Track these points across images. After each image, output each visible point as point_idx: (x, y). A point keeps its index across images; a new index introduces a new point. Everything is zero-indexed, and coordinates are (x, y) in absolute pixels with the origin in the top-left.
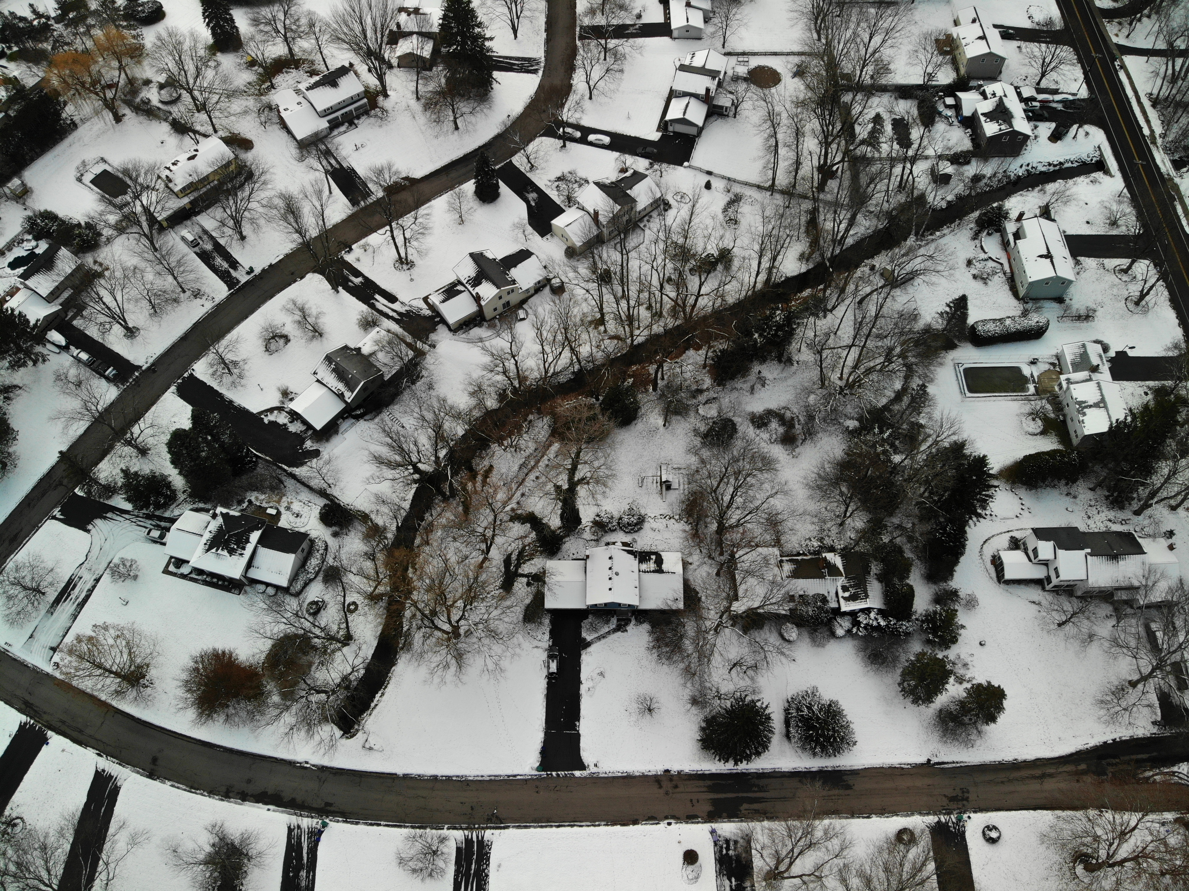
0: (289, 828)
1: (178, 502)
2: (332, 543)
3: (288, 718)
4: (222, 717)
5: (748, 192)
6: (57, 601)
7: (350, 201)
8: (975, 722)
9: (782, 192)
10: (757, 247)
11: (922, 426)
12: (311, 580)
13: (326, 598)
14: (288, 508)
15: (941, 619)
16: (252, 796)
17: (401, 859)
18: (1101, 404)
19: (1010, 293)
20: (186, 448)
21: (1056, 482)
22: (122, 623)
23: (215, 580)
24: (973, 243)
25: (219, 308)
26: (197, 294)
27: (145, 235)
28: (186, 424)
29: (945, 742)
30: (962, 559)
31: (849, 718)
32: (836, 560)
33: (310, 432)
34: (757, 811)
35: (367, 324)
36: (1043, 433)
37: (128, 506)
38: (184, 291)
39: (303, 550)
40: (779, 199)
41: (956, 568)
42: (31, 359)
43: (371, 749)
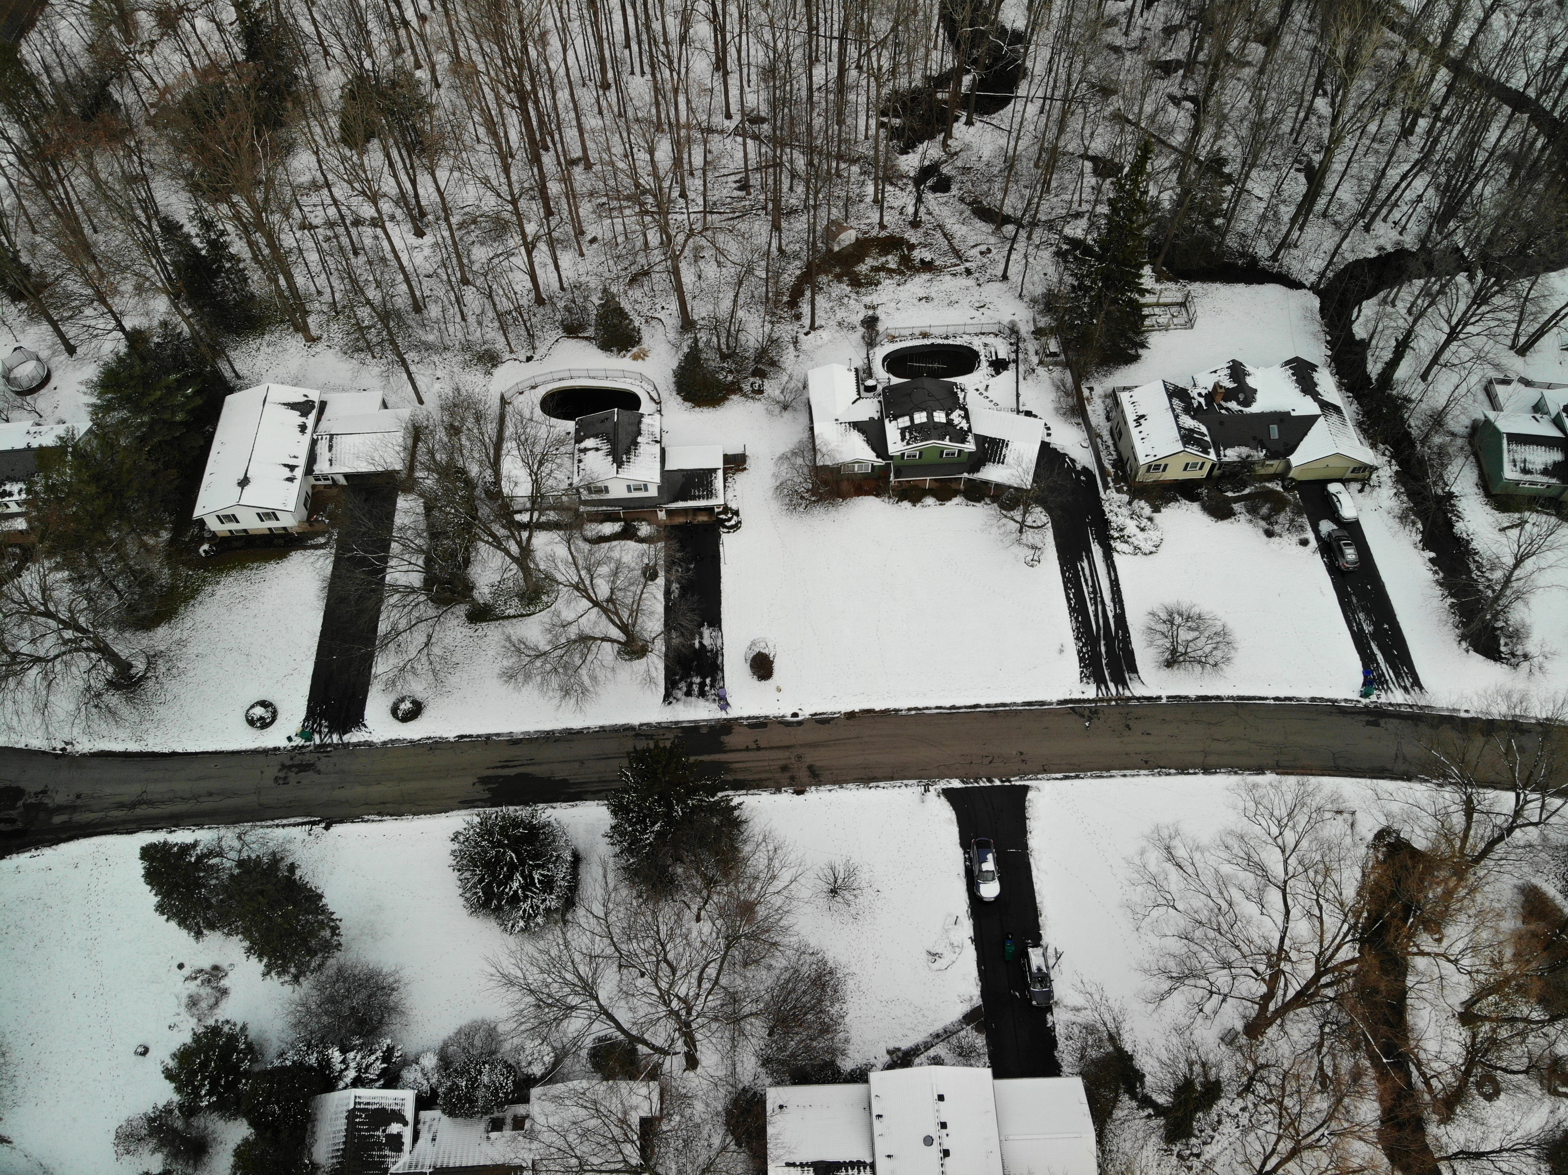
0: (1420, 684)
34: (649, 736)
43: (1338, 811)
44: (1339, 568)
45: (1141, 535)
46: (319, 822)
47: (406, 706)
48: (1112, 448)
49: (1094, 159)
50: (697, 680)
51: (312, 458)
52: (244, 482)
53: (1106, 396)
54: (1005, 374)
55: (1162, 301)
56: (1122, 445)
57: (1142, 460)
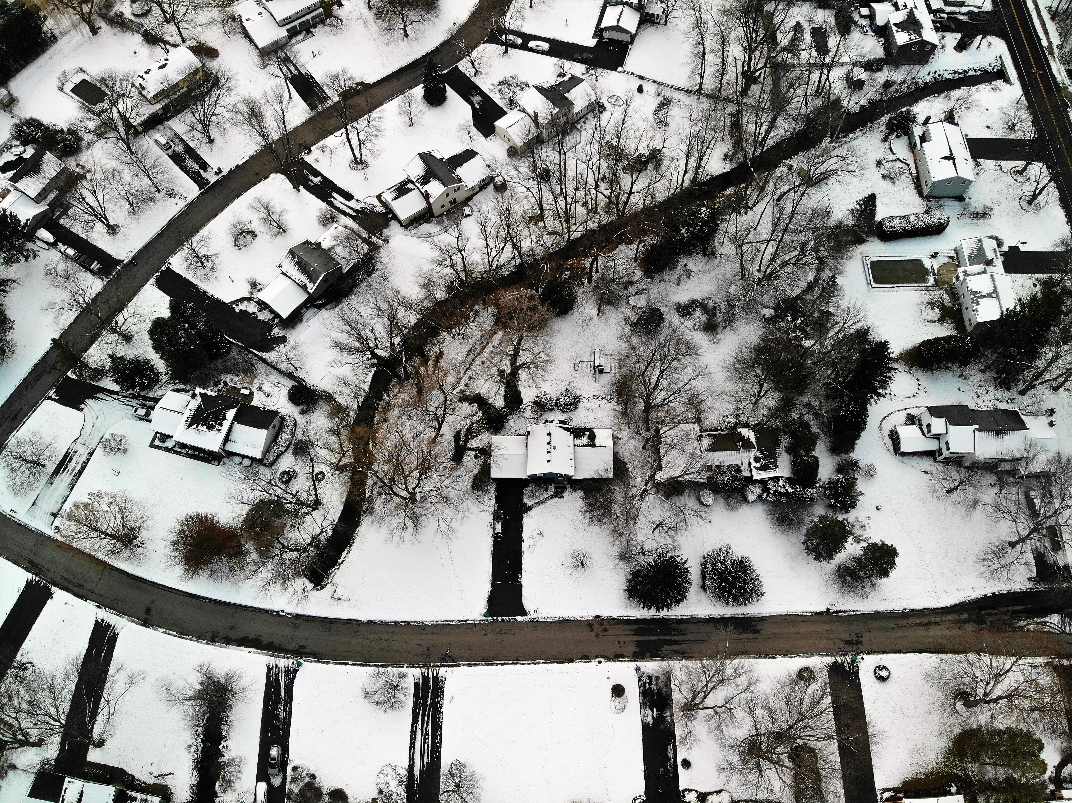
0: (268, 667)
1: (161, 384)
2: (301, 420)
3: (265, 573)
4: (207, 573)
5: (677, 96)
6: (56, 473)
7: (309, 105)
8: (870, 576)
9: (709, 96)
10: (684, 148)
11: (831, 314)
12: (282, 453)
13: (296, 469)
14: (260, 389)
15: (842, 487)
16: (235, 640)
17: (367, 693)
18: (994, 294)
19: (915, 192)
20: (166, 335)
21: (950, 365)
22: (115, 490)
23: (196, 453)
24: (883, 145)
25: (192, 206)
26: (171, 194)
27: (122, 139)
28: (165, 313)
29: (843, 594)
30: (863, 434)
31: (758, 572)
32: (750, 435)
33: (277, 320)
34: (676, 652)
35: (327, 221)
36: (940, 320)
37: (116, 388)
38: (159, 191)
39: (274, 427)
40: (706, 103)
41: (857, 442)
42: (23, 255)
43: (338, 599)
44: (283, 746)
45: (389, 778)
47: (807, 675)
50: (653, 686)
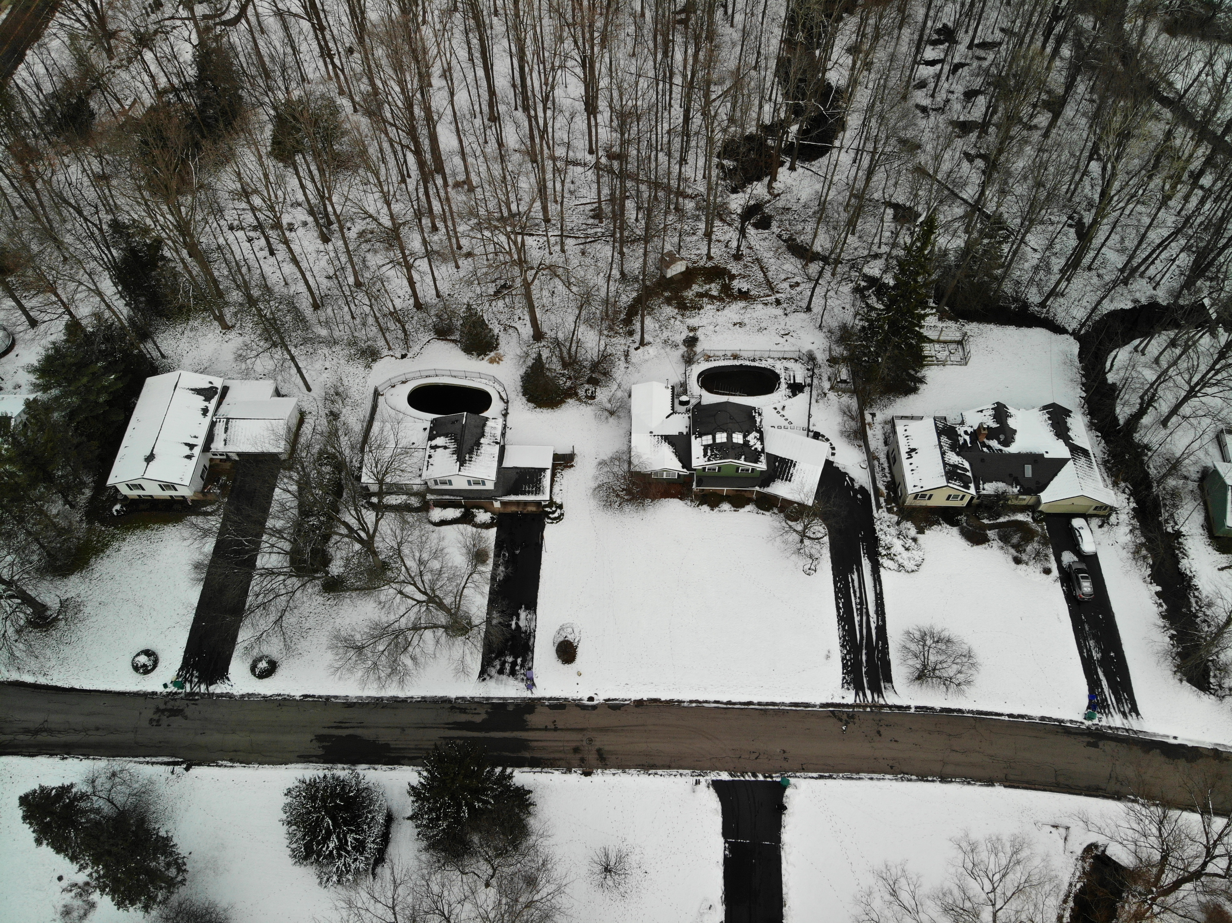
17: (969, 659)
43: (1055, 825)
44: (1075, 597)
45: (905, 554)
46: (182, 763)
47: (263, 665)
48: (887, 470)
49: (896, 207)
50: (510, 659)
51: (210, 438)
52: (150, 458)
53: (886, 423)
54: (800, 396)
55: (942, 338)
56: (894, 469)
57: (911, 490)
